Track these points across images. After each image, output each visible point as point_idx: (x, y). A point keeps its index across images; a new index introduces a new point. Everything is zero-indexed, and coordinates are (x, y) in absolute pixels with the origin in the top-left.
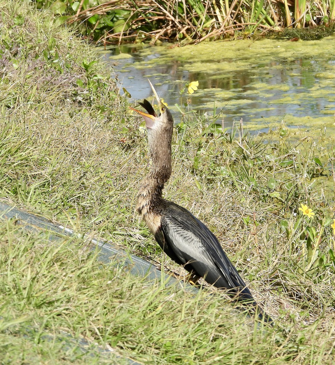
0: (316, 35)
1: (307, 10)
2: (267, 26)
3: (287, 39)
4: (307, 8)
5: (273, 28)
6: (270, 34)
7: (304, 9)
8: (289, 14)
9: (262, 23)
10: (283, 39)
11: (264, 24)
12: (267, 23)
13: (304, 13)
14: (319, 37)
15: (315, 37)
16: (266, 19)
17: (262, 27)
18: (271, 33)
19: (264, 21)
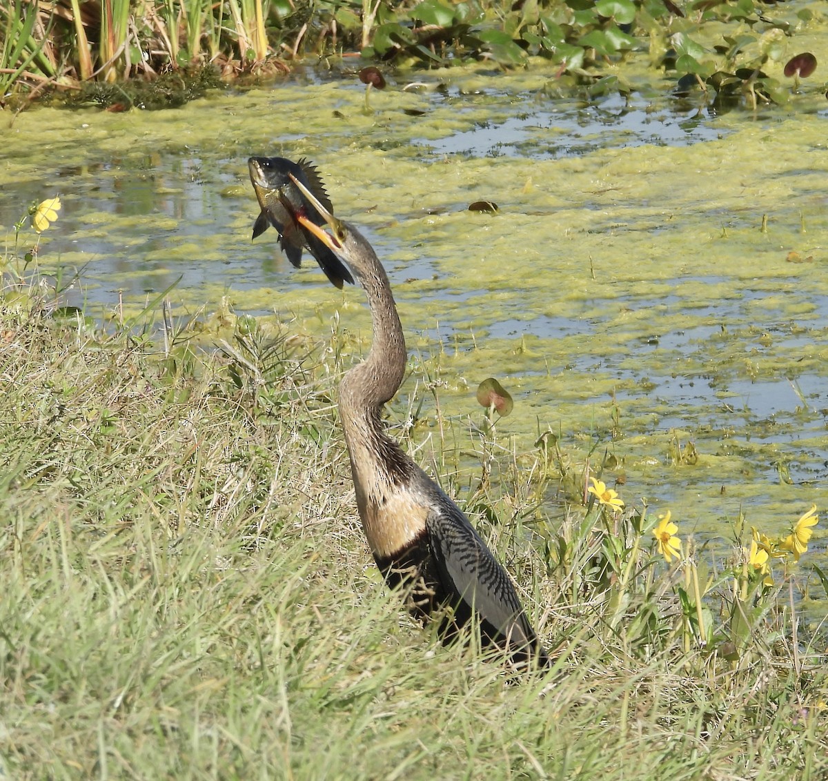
0: (168, 97)
1: (131, 35)
2: (39, 75)
3: (96, 106)
4: (131, 31)
5: (55, 80)
6: (47, 95)
7: (123, 34)
8: (84, 46)
9: (27, 69)
10: (85, 107)
11: (33, 71)
12: (39, 70)
13: (123, 45)
14: (176, 103)
15: (165, 101)
16: (37, 60)
17: (29, 79)
18: (51, 93)
19: (33, 65)
